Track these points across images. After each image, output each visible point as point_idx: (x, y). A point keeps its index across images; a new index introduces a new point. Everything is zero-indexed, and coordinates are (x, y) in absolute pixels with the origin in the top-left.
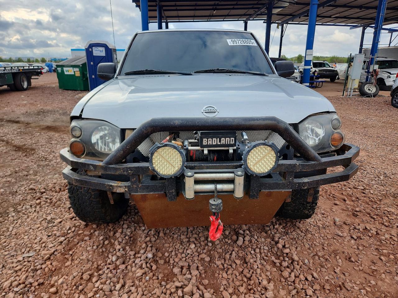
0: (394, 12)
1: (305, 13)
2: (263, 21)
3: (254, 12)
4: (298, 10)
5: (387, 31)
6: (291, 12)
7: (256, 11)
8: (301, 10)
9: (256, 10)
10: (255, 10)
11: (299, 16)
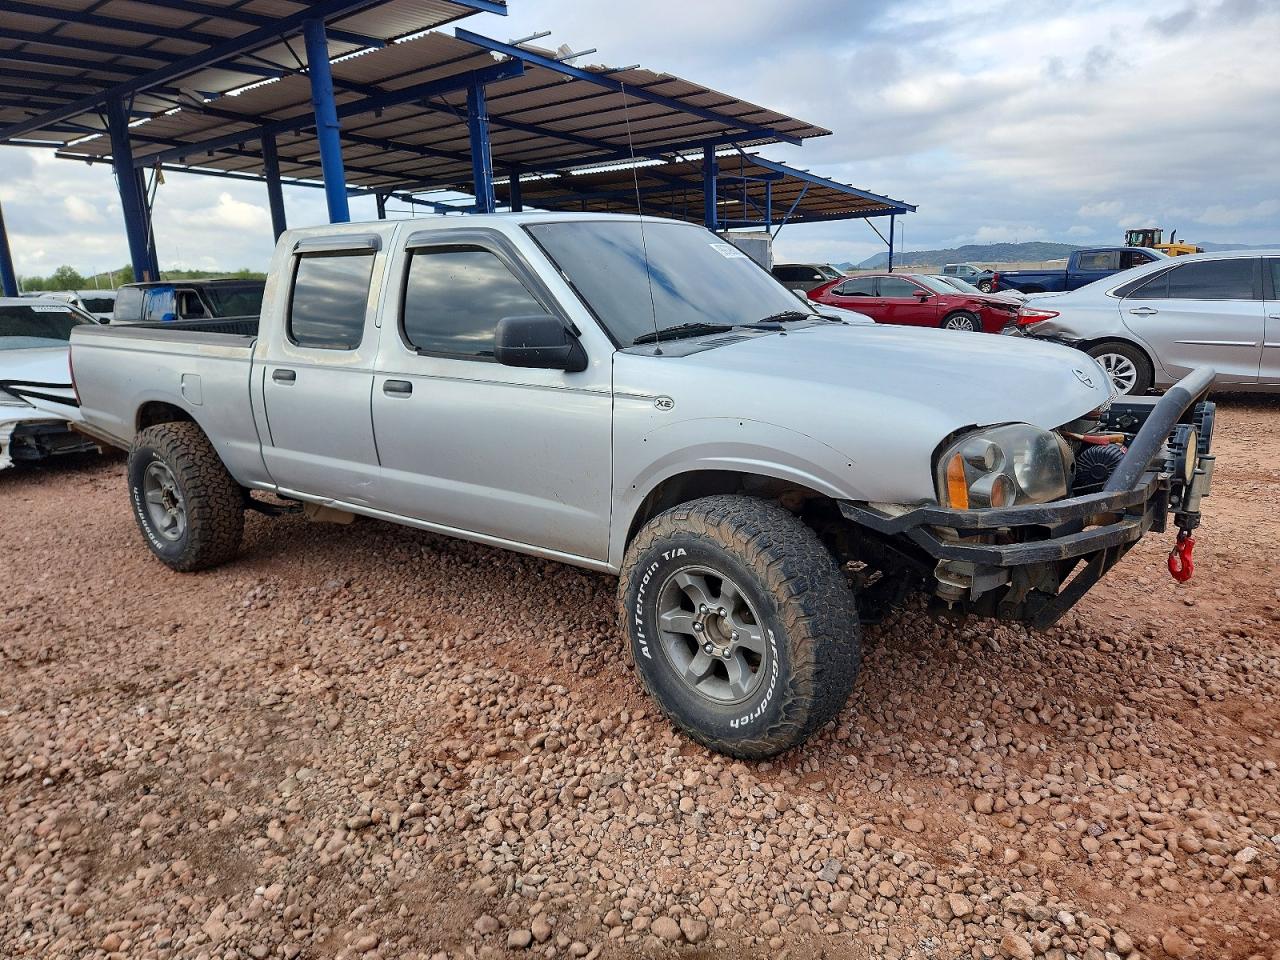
0: (453, 163)
1: (234, 142)
2: (55, 150)
3: (30, 117)
4: (200, 131)
5: (432, 209)
6: (171, 133)
7: (36, 115)
8: (213, 131)
9: (40, 112)
10: (31, 110)
11: (201, 146)
